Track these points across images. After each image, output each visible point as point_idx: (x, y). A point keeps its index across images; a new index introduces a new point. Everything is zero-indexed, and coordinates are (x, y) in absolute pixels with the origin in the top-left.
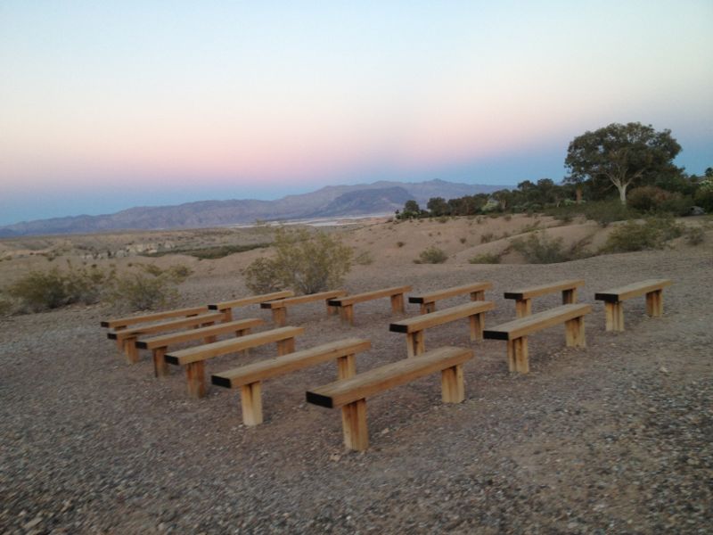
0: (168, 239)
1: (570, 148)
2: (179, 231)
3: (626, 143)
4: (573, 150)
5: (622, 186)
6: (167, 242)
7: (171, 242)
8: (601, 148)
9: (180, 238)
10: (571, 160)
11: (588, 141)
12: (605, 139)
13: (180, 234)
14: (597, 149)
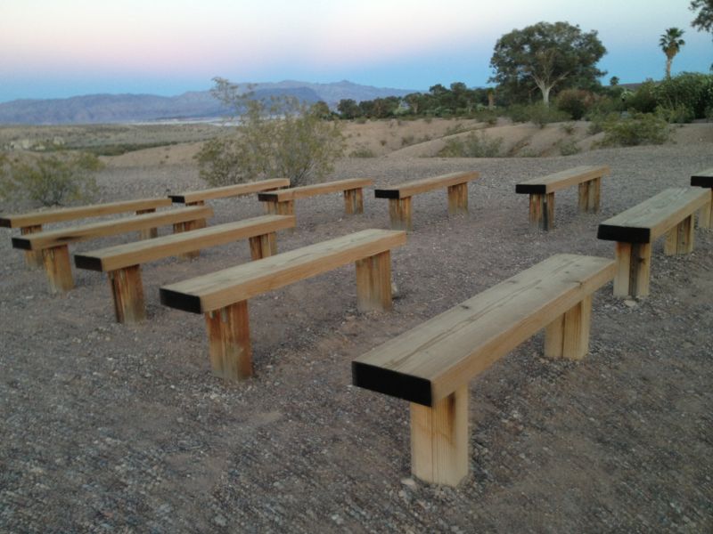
0: (58, 135)
1: (497, 46)
2: (69, 126)
3: (553, 44)
4: (499, 49)
5: (546, 88)
6: (56, 138)
7: (61, 139)
8: (527, 48)
9: (70, 134)
10: (497, 60)
11: (515, 40)
12: (532, 39)
13: (69, 130)
14: (523, 49)
